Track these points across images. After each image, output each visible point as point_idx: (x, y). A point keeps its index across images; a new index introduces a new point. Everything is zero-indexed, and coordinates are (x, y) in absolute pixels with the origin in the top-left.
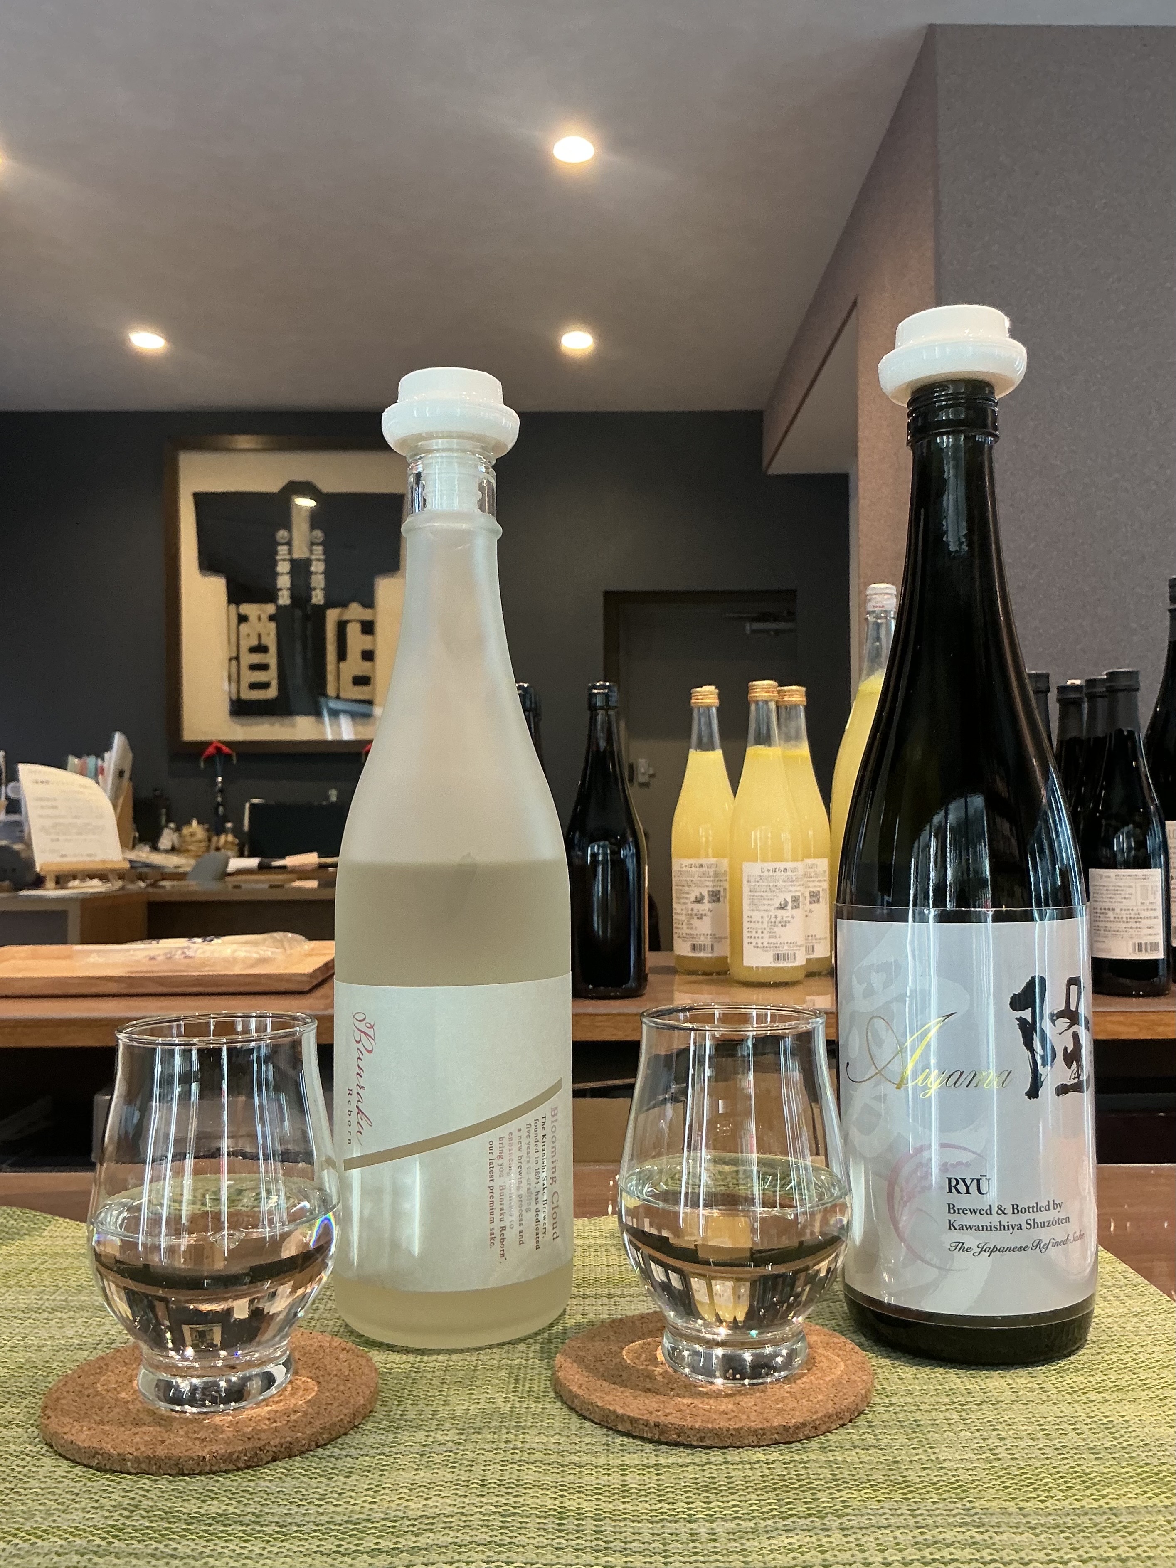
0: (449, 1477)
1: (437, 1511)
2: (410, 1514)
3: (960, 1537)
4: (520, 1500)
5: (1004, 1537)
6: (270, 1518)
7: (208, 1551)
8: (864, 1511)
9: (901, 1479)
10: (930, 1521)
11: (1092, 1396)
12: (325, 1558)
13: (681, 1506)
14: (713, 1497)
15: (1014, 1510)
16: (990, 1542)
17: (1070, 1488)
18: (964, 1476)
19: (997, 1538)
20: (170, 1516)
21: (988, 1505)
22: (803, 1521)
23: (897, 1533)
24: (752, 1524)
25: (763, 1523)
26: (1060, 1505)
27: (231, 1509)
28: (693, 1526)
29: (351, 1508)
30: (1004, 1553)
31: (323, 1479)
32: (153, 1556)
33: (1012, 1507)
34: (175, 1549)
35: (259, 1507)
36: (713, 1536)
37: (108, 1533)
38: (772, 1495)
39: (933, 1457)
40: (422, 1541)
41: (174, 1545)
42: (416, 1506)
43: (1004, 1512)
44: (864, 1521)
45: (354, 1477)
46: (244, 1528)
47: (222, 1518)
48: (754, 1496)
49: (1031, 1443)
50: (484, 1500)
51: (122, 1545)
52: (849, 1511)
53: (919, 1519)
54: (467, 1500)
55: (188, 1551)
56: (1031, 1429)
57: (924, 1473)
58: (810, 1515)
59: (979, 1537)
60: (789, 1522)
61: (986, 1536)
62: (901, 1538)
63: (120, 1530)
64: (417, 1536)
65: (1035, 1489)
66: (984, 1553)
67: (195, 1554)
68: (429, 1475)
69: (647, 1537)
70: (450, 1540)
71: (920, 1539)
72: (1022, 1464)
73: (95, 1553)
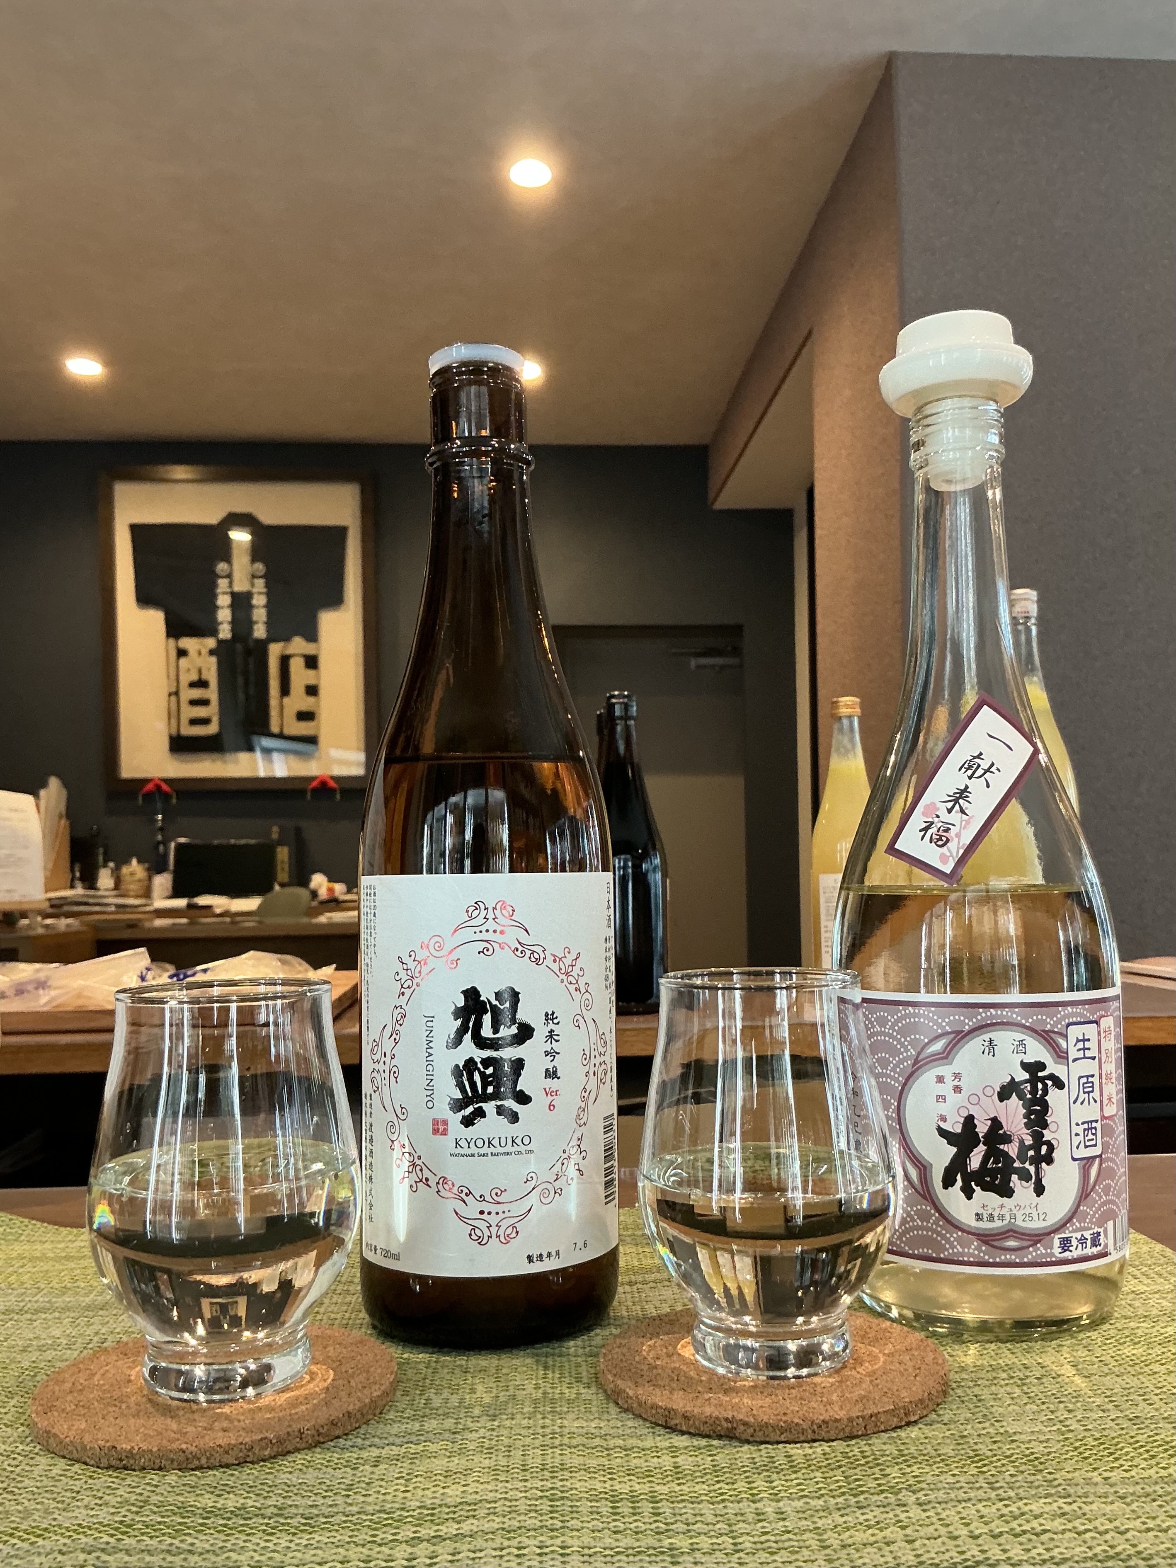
0: (487, 1463)
1: (478, 1497)
2: (448, 1501)
3: (1047, 1508)
4: (568, 1484)
5: (1094, 1507)
6: (293, 1510)
7: (228, 1545)
8: (940, 1485)
9: (972, 1454)
10: (1012, 1494)
11: (1156, 1367)
12: (360, 1549)
13: (741, 1485)
14: (774, 1476)
15: (1099, 1479)
16: (1079, 1512)
17: (1153, 1457)
18: (1039, 1448)
19: (1086, 1509)
20: (183, 1510)
21: (1069, 1476)
22: (876, 1497)
23: (980, 1506)
24: (821, 1502)
25: (833, 1501)
26: (1146, 1474)
27: (250, 1503)
28: (758, 1505)
29: (381, 1497)
30: (1097, 1523)
31: (348, 1470)
32: (169, 1552)
33: (1096, 1477)
34: (192, 1544)
35: (281, 1500)
36: (781, 1515)
37: (116, 1529)
38: (838, 1472)
39: (1002, 1430)
40: (466, 1528)
41: (190, 1540)
42: (454, 1493)
43: (1088, 1482)
44: (941, 1495)
45: (381, 1467)
46: (266, 1521)
47: (241, 1512)
48: (818, 1474)
49: (1101, 1414)
50: (528, 1484)
51: (133, 1541)
52: (924, 1485)
53: (1001, 1491)
54: (509, 1485)
55: (207, 1546)
56: (1098, 1401)
57: (995, 1447)
58: (882, 1491)
59: (1067, 1508)
60: (861, 1498)
61: (1075, 1506)
62: (985, 1511)
63: (129, 1526)
64: (459, 1523)
65: (1117, 1459)
66: (1077, 1523)
67: (216, 1548)
68: (463, 1461)
69: (710, 1518)
70: (497, 1526)
71: (1005, 1511)
72: (1097, 1435)
73: (103, 1550)
